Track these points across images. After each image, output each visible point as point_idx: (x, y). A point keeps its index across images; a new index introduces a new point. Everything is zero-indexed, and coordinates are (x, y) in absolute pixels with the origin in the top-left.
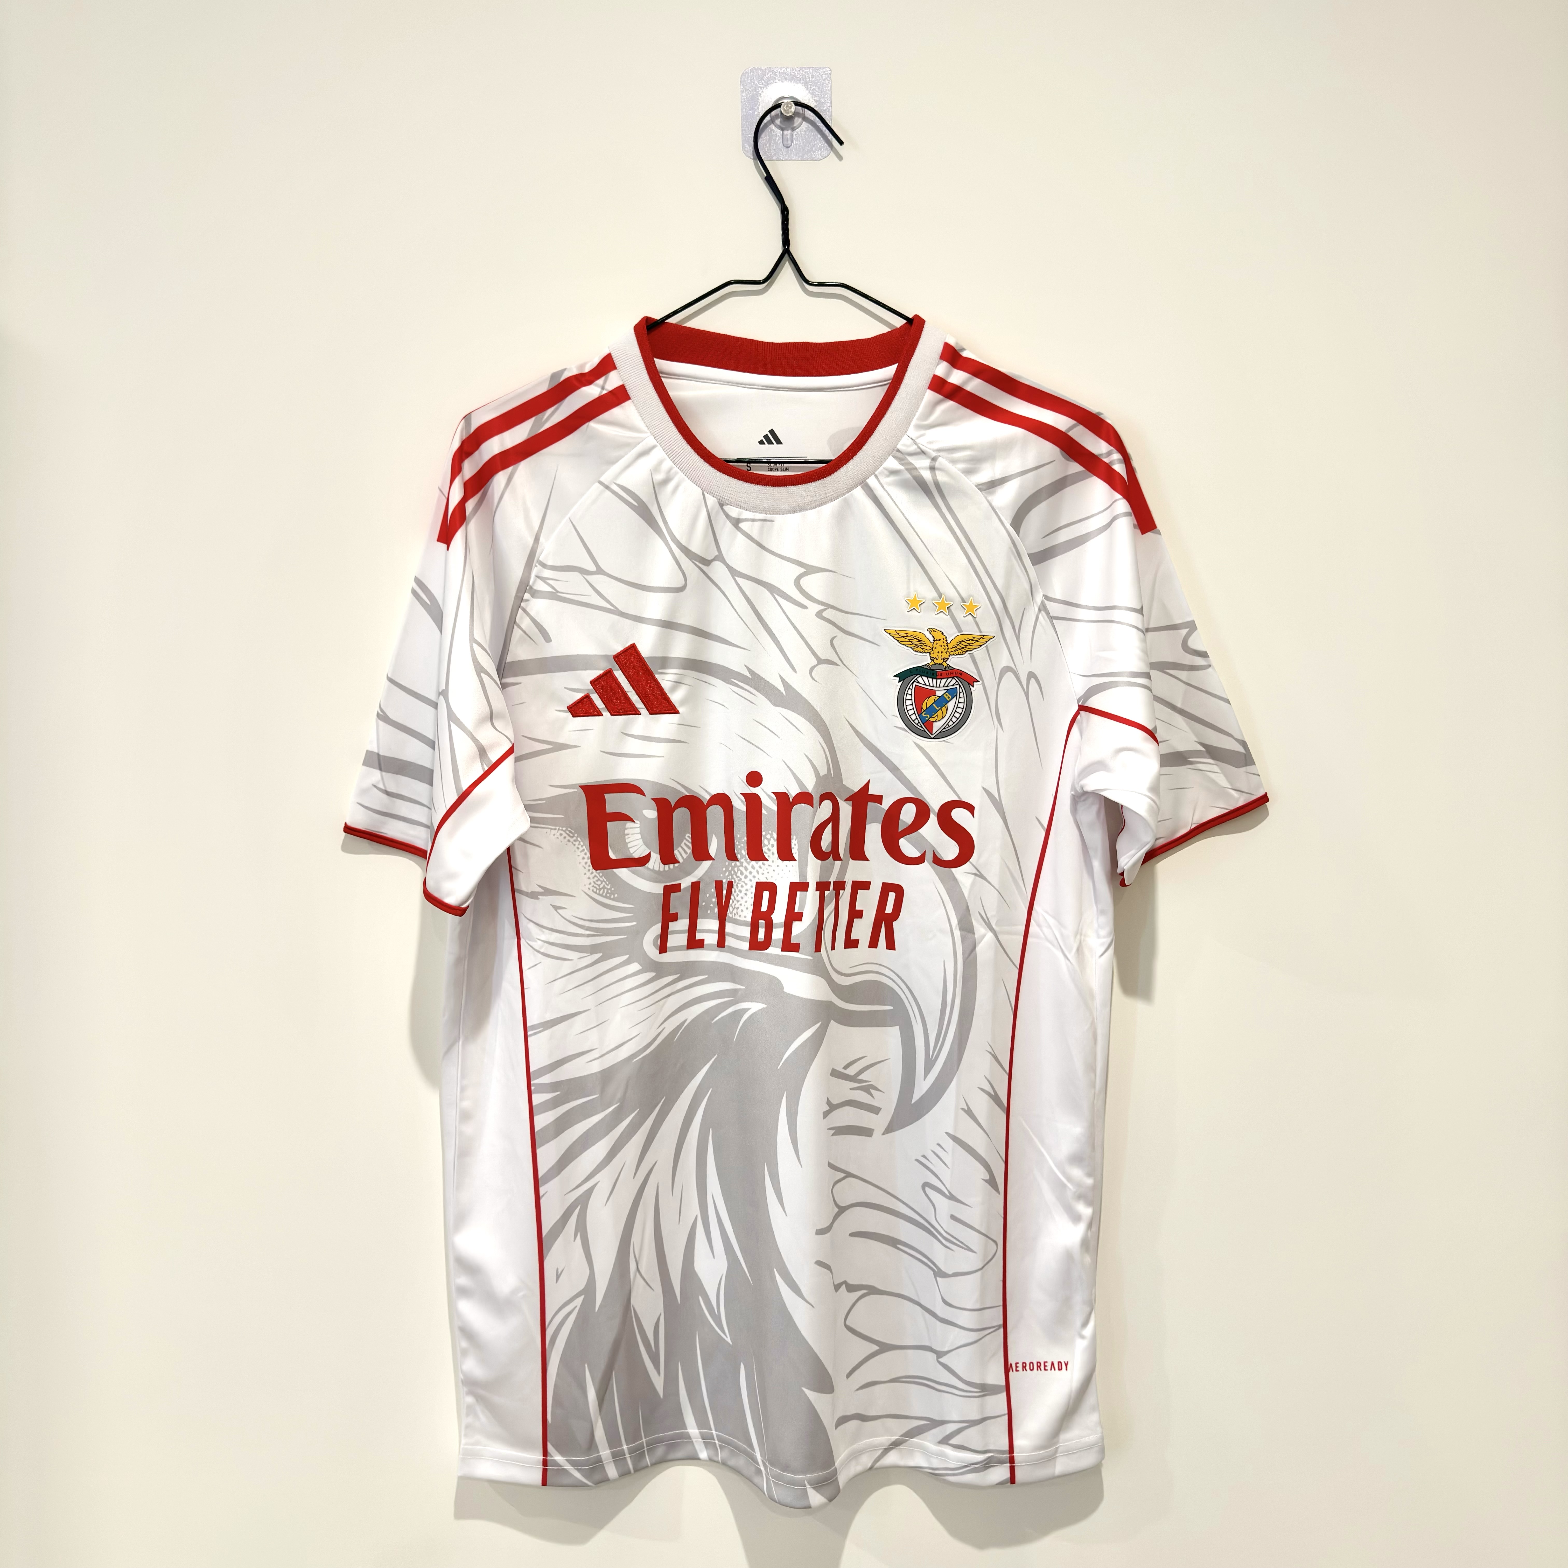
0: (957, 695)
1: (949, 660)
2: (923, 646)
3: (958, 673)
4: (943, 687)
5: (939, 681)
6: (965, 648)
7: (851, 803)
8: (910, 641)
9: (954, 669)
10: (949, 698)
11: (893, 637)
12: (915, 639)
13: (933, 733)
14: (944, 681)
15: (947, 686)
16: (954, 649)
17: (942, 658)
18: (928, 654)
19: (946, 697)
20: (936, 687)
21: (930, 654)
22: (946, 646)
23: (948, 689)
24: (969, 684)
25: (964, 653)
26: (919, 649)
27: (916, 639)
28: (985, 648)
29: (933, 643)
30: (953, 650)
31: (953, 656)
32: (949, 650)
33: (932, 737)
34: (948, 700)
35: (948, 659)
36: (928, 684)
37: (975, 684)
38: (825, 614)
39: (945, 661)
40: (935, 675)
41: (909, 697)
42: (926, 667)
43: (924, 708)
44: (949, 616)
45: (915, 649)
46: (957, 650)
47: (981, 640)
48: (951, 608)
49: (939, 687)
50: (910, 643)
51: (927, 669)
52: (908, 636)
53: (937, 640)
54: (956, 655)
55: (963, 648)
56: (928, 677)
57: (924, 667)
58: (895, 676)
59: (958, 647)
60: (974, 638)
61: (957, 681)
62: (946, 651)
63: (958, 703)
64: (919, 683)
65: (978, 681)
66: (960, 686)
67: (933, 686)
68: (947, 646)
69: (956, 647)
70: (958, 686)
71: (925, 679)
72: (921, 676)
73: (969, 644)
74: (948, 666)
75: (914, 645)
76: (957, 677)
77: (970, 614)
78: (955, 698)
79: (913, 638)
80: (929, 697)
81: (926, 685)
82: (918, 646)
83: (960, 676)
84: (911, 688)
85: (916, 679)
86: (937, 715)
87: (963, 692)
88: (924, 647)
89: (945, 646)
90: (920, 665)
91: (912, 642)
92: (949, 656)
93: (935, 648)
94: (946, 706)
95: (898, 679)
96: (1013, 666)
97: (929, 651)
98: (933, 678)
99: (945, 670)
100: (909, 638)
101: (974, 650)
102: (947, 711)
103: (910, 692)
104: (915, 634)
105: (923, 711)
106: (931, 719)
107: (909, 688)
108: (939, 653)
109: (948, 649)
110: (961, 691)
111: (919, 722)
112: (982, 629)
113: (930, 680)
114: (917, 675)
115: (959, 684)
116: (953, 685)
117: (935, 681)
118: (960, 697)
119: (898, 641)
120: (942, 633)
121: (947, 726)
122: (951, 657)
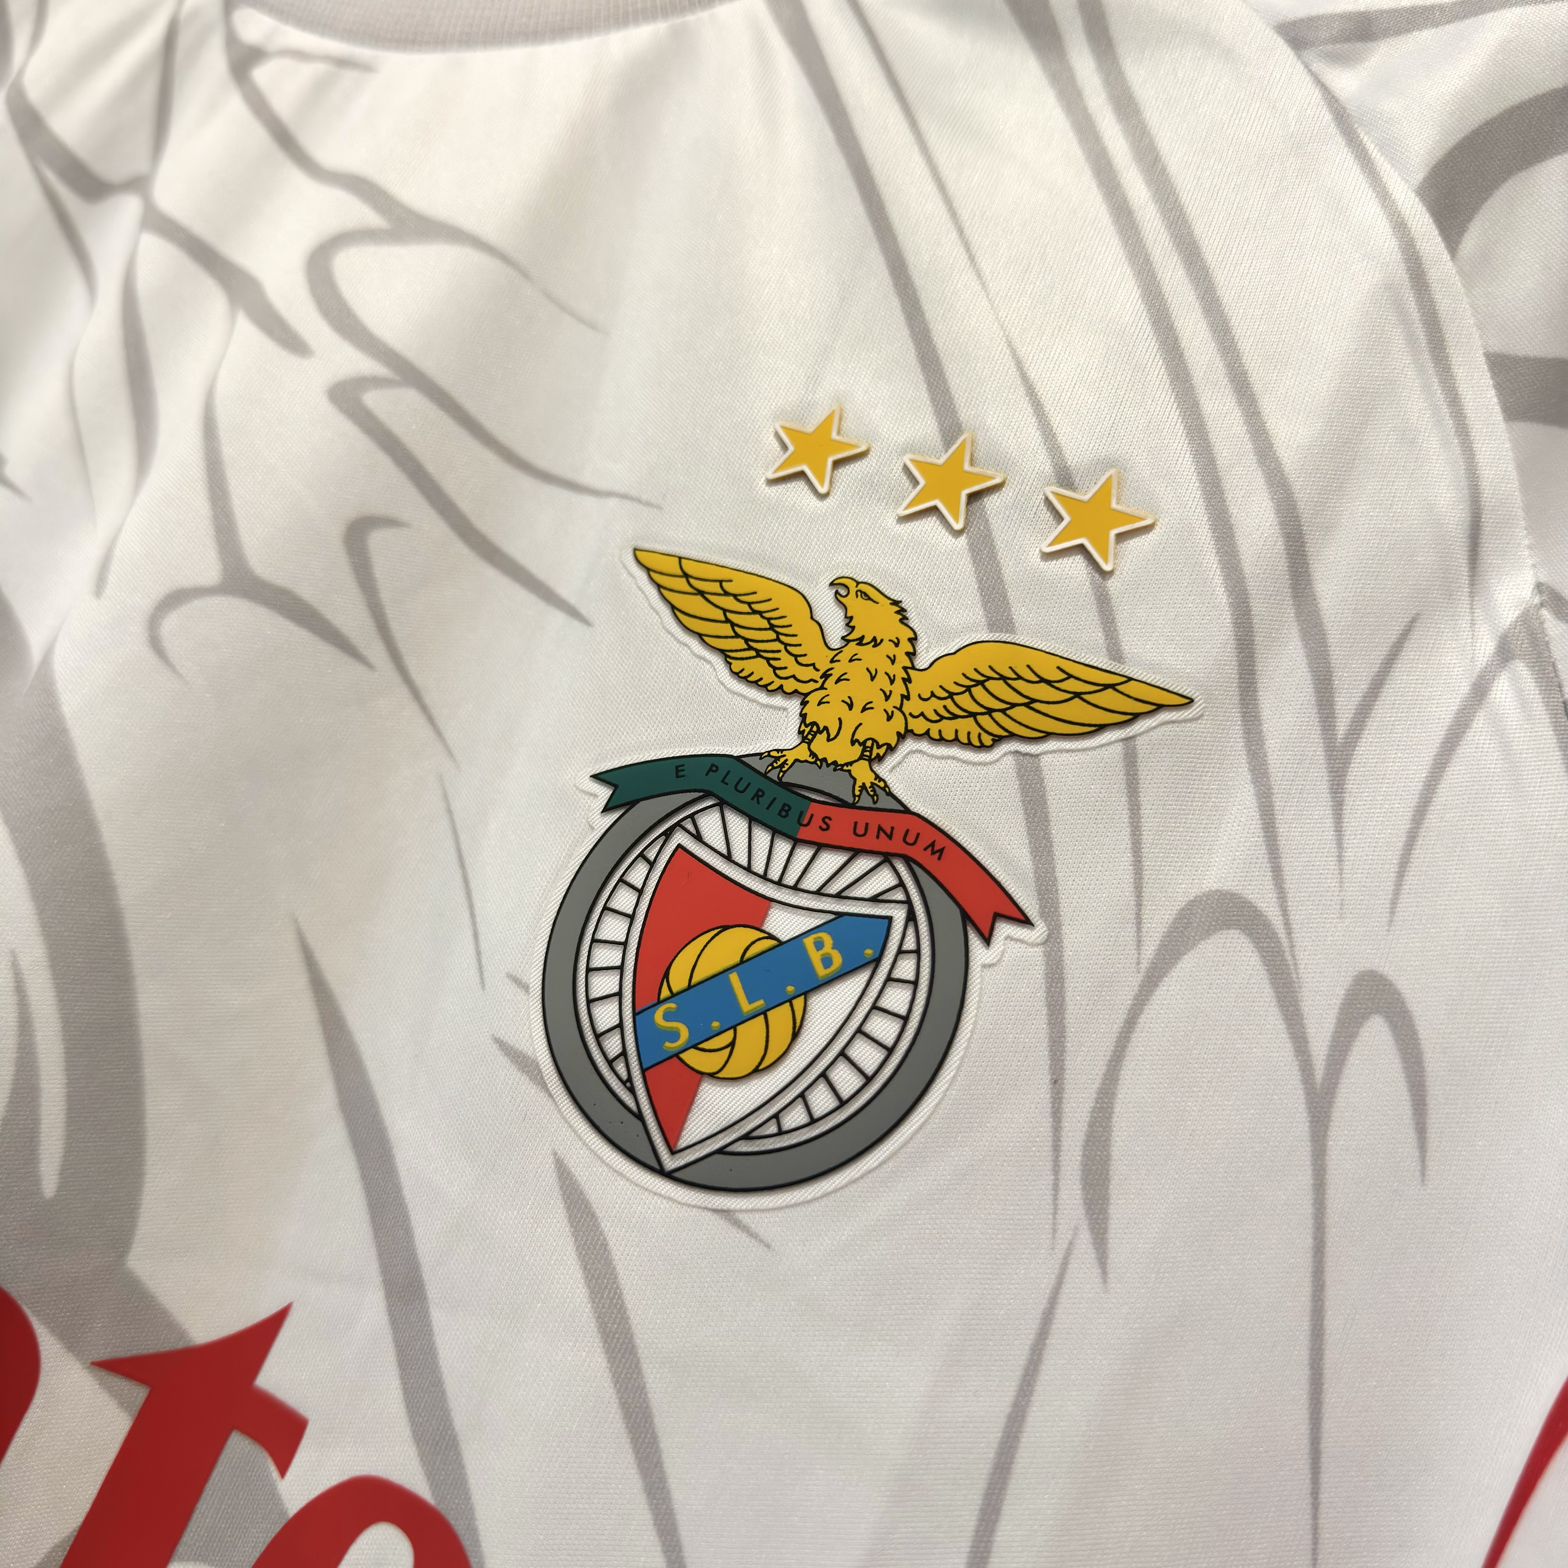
0: (877, 961)
1: (891, 761)
2: (783, 655)
3: (924, 842)
4: (819, 893)
5: (804, 854)
6: (998, 716)
7: (139, 1393)
8: (727, 621)
9: (906, 811)
10: (827, 961)
11: (659, 587)
12: (754, 612)
13: (682, 1143)
14: (830, 861)
15: (839, 896)
16: (938, 705)
17: (861, 736)
18: (794, 705)
19: (815, 957)
20: (779, 883)
21: (804, 703)
22: (899, 682)
23: (839, 915)
24: (966, 918)
25: (987, 740)
26: (759, 668)
27: (760, 613)
28: (1119, 748)
29: (840, 650)
30: (929, 708)
31: (924, 745)
32: (908, 707)
33: (670, 1163)
34: (822, 972)
35: (891, 749)
36: (740, 856)
37: (1004, 930)
38: (372, 399)
39: (870, 761)
40: (793, 815)
41: (624, 900)
42: (761, 766)
43: (678, 979)
44: (963, 540)
45: (737, 666)
46: (955, 717)
47: (1108, 698)
48: (991, 503)
49: (795, 888)
50: (727, 630)
51: (765, 775)
52: (726, 593)
53: (860, 641)
54: (941, 740)
55: (990, 711)
56: (752, 820)
57: (754, 762)
58: (597, 777)
59: (965, 701)
60: (1070, 676)
61: (901, 884)
62: (889, 706)
63: (875, 1007)
64: (698, 837)
65: (1025, 921)
66: (911, 917)
67: (764, 877)
68: (907, 680)
69: (951, 695)
70: (899, 915)
71: (738, 825)
72: (722, 804)
73: (1031, 702)
74: (881, 788)
75: (740, 644)
76: (908, 861)
77: (1081, 548)
78: (863, 977)
79: (745, 608)
80: (725, 928)
81: (728, 857)
82: (758, 654)
83: (925, 858)
84: (651, 855)
85: (692, 816)
86: (732, 1044)
87: (917, 952)
88: (785, 660)
89: (892, 682)
90: (736, 752)
91: (733, 625)
92: (901, 737)
93: (838, 680)
94: (798, 1003)
95: (604, 793)
96: (1268, 906)
97: (804, 688)
98: (775, 832)
99: (853, 806)
100: (728, 603)
101: (1052, 745)
102: (795, 1035)
103: (637, 875)
104: (764, 590)
105: (665, 993)
106: (692, 1058)
107: (641, 855)
108: (851, 706)
109: (906, 697)
110: (910, 944)
111: (624, 1053)
112: (1130, 643)
113: (762, 837)
114: (707, 794)
115: (908, 902)
116: (875, 899)
117: (783, 848)
118: (889, 979)
119: (673, 608)
120: (902, 611)
121: (772, 1129)
122: (910, 745)
